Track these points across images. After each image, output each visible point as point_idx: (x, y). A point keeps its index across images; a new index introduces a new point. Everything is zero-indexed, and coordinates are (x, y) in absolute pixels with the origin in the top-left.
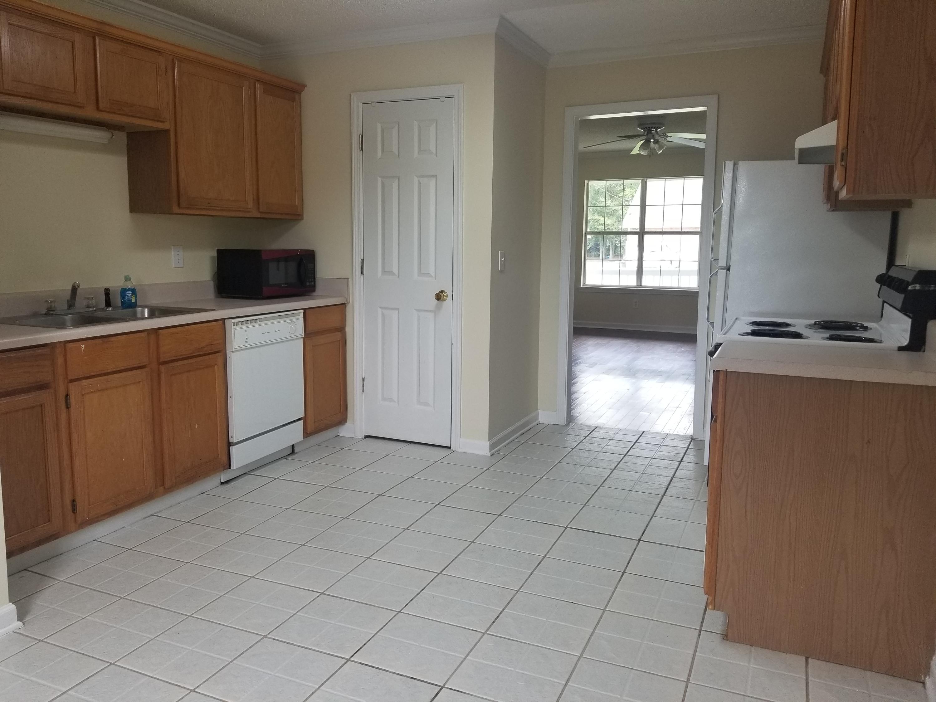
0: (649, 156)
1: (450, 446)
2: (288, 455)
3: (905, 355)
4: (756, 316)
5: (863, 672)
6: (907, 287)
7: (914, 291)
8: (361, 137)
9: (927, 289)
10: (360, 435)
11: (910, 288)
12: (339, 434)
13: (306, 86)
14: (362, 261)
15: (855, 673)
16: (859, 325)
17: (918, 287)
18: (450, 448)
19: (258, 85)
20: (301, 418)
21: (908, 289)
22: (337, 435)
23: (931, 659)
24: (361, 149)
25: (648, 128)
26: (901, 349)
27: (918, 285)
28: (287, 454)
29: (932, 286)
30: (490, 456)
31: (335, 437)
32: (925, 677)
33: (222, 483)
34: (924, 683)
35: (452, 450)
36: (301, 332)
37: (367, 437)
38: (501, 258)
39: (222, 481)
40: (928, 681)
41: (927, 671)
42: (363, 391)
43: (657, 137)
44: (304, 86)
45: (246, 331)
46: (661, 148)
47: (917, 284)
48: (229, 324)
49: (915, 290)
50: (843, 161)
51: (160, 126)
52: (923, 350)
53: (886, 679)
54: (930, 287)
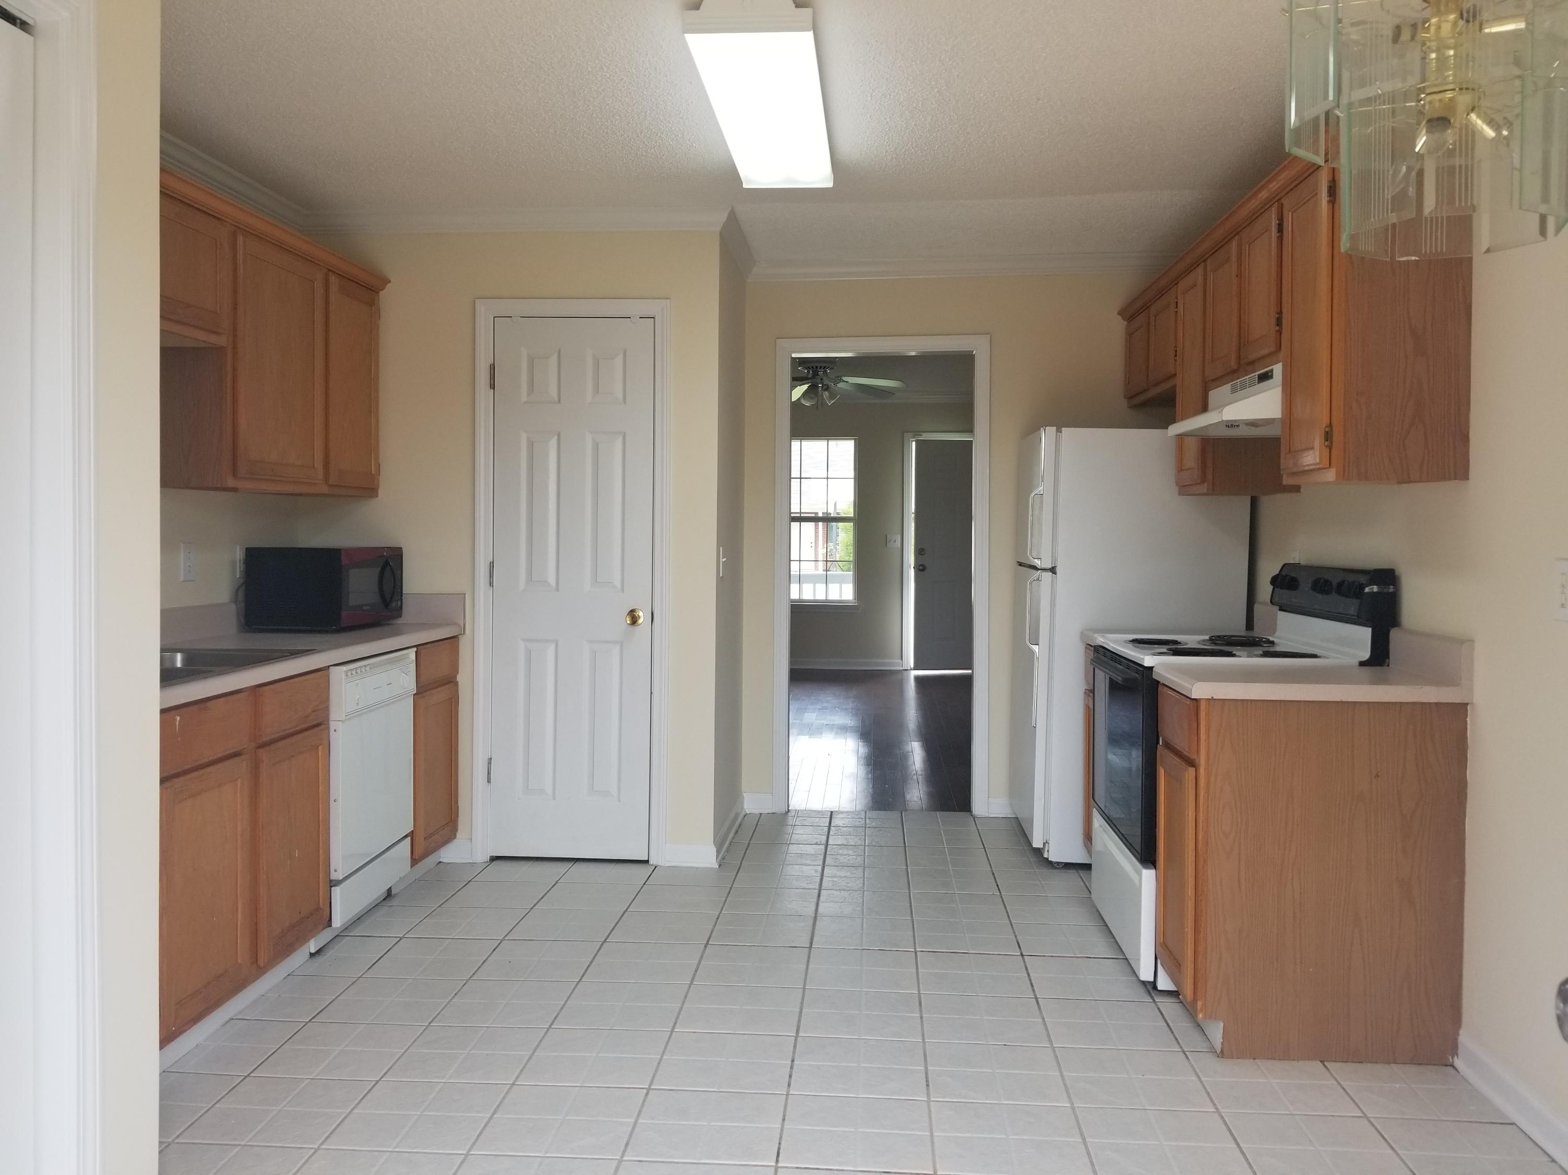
0: (816, 407)
1: (647, 859)
2: (384, 899)
3: (1366, 670)
4: (1134, 633)
5: (1387, 1066)
6: (1363, 589)
7: (1372, 594)
8: (493, 367)
9: (1386, 590)
10: (481, 856)
11: (1367, 590)
12: (440, 860)
13: (390, 281)
14: (492, 565)
15: (1382, 1070)
16: (1264, 640)
17: (1375, 589)
18: (647, 862)
19: (333, 278)
20: (407, 834)
21: (1365, 591)
22: (439, 861)
23: (1458, 1034)
24: (493, 386)
25: (814, 367)
26: (1362, 664)
27: (1375, 587)
28: (382, 899)
29: (1391, 587)
30: (718, 867)
31: (437, 864)
32: (1453, 1058)
33: (312, 955)
34: (1452, 1066)
35: (652, 865)
36: (412, 686)
37: (494, 859)
38: (723, 558)
39: (313, 951)
40: (1458, 1062)
41: (1454, 1048)
42: (489, 781)
43: (826, 382)
44: (386, 281)
45: (357, 684)
46: (832, 396)
47: (1374, 585)
48: (337, 674)
49: (1373, 592)
50: (1327, 441)
51: (214, 339)
52: (1386, 664)
53: (1411, 1069)
54: (1390, 588)
